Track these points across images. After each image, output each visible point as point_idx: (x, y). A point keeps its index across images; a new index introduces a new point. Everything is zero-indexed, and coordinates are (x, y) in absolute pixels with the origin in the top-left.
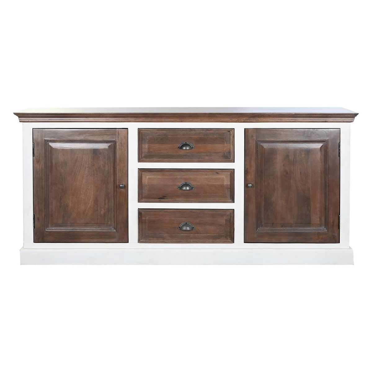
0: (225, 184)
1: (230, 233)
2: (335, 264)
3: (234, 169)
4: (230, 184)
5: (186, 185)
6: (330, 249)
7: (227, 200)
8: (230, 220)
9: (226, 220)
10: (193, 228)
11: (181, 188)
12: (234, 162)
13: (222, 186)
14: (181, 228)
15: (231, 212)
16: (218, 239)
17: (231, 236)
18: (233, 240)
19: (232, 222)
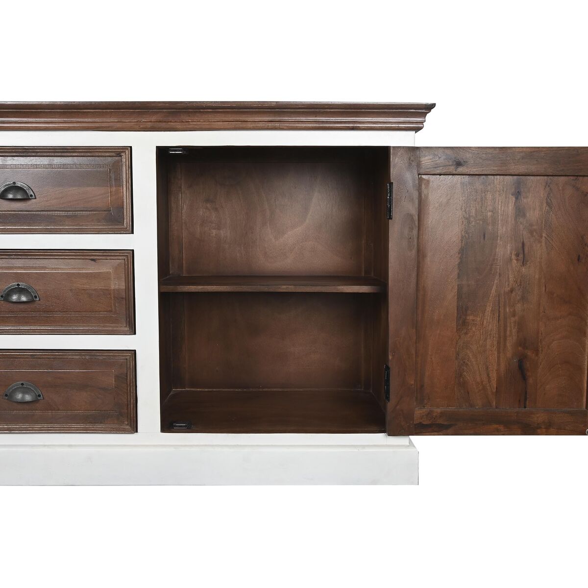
0: (113, 287)
1: (127, 409)
2: (374, 482)
3: (133, 250)
4: (124, 287)
5: (20, 290)
6: (364, 447)
7: (117, 327)
8: (127, 376)
9: (117, 377)
10: (39, 396)
11: (6, 297)
12: (133, 233)
13: (107, 292)
14: (9, 396)
15: (128, 357)
16: (101, 423)
17: (129, 417)
18: (133, 425)
19: (130, 381)
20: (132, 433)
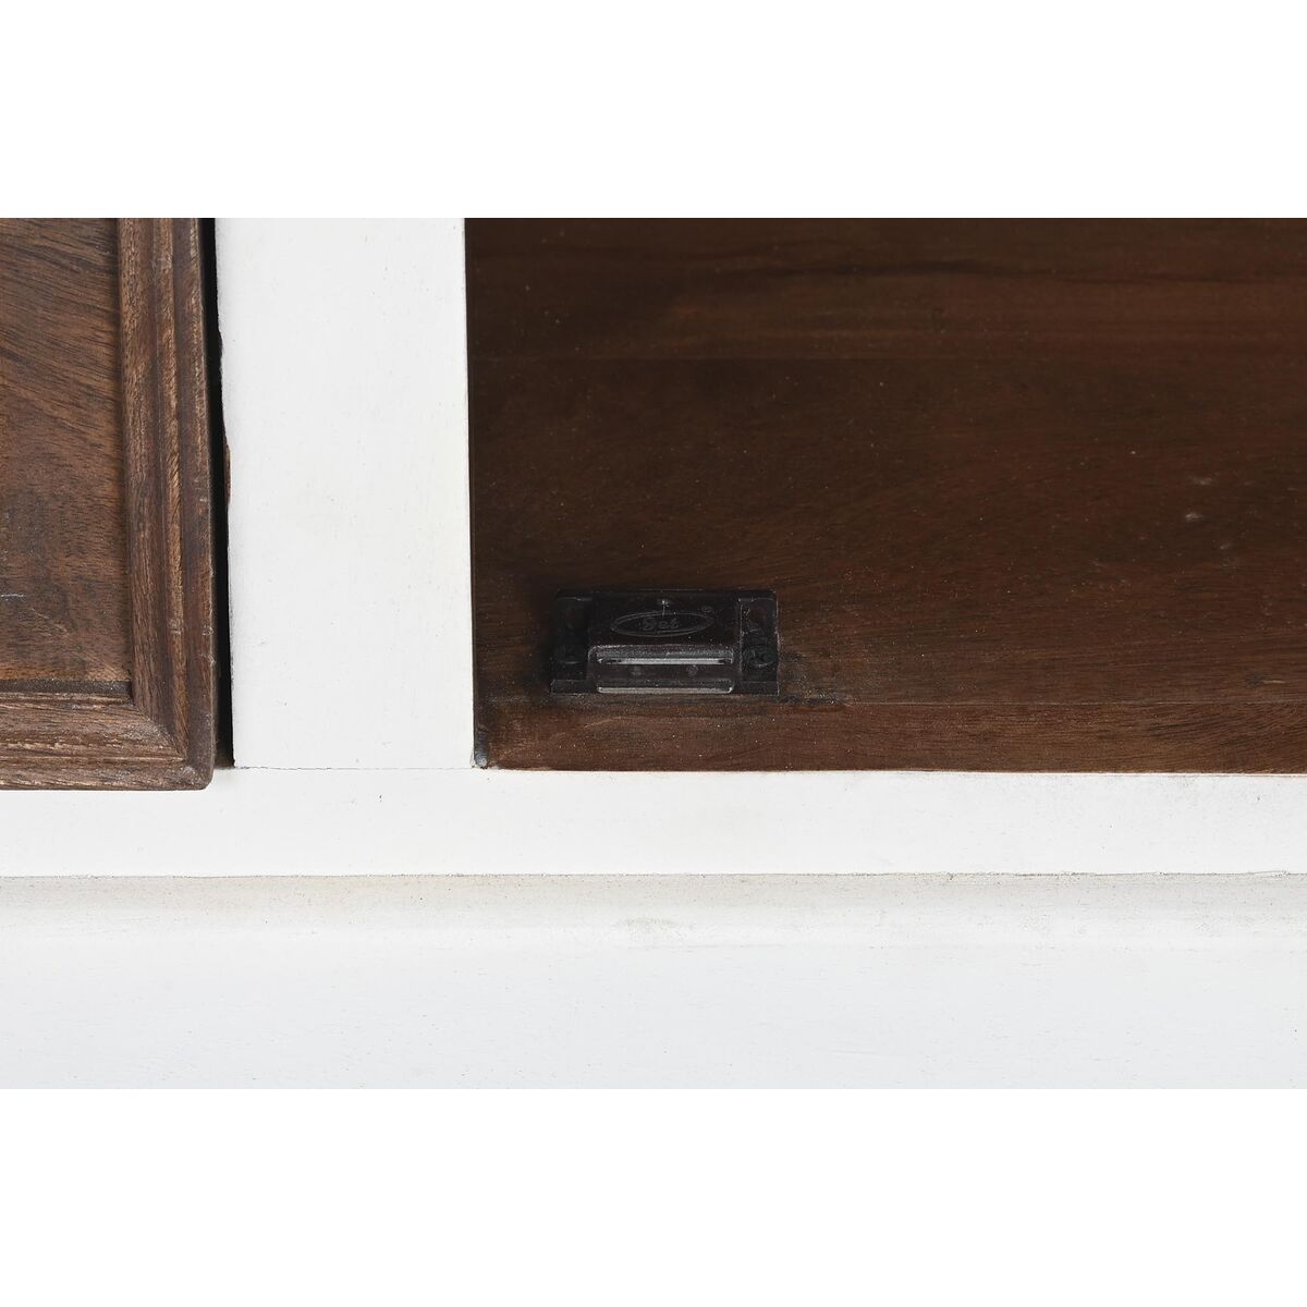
1: (123, 557)
18: (193, 716)
19: (152, 296)
20: (185, 784)
